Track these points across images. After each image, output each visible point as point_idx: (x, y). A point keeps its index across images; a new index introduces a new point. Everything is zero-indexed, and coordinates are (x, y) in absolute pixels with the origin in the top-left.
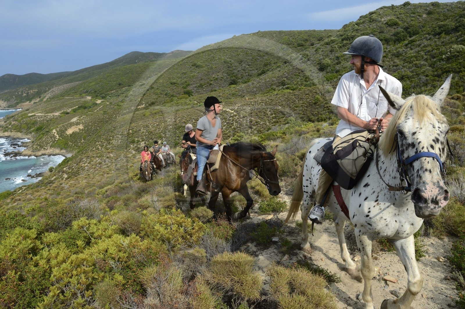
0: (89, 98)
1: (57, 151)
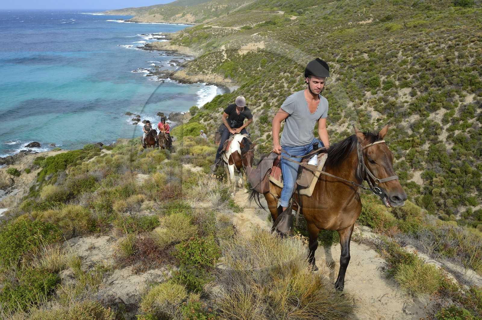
1: (220, 79)
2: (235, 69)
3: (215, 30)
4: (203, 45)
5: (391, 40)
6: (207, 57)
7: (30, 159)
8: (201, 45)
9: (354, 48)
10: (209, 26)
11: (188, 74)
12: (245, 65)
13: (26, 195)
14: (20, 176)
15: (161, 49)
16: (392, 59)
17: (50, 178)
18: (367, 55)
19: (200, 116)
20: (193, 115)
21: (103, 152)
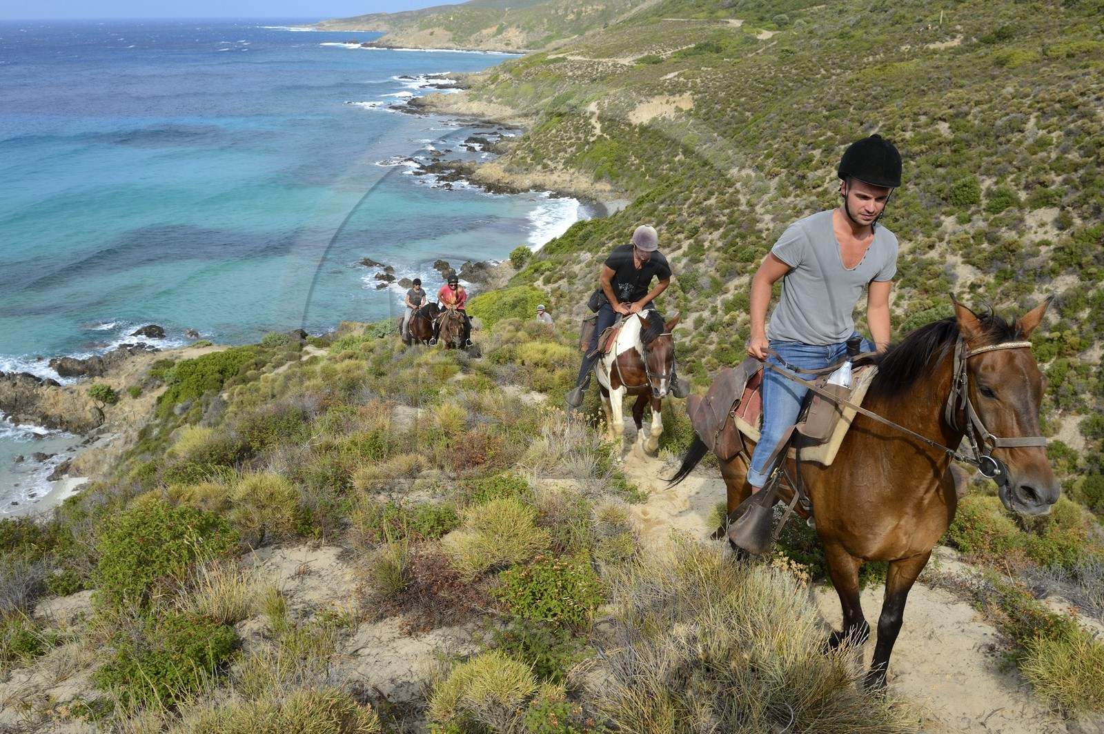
0: (736, 23)
1: (583, 182)
2: (620, 160)
3: (573, 66)
4: (546, 100)
5: (1009, 89)
6: (554, 131)
7: (142, 363)
8: (541, 102)
9: (915, 110)
10: (561, 56)
11: (509, 171)
12: (645, 151)
13: (131, 447)
14: (118, 404)
16: (1009, 136)
17: (185, 409)
18: (947, 125)
19: (536, 271)
20: (517, 267)
21: (308, 353)
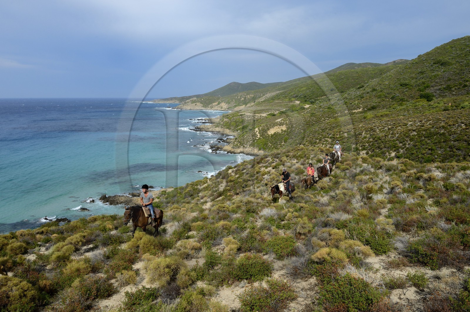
0: (298, 102)
1: (255, 151)
6: (246, 136)
8: (238, 128)
12: (273, 142)
15: (207, 130)
